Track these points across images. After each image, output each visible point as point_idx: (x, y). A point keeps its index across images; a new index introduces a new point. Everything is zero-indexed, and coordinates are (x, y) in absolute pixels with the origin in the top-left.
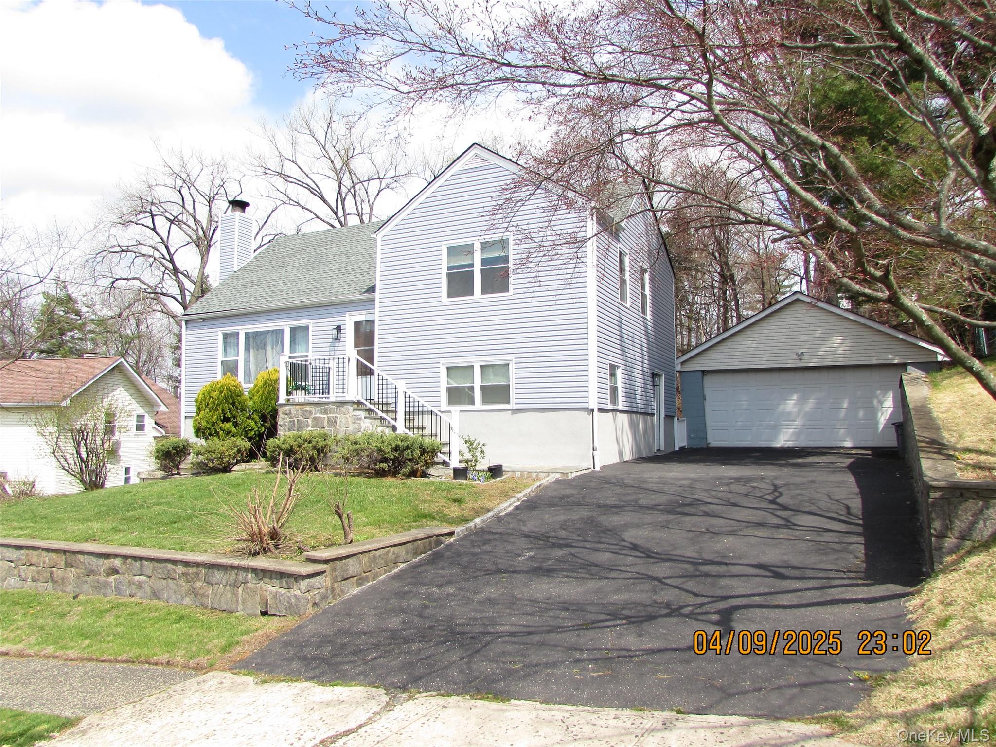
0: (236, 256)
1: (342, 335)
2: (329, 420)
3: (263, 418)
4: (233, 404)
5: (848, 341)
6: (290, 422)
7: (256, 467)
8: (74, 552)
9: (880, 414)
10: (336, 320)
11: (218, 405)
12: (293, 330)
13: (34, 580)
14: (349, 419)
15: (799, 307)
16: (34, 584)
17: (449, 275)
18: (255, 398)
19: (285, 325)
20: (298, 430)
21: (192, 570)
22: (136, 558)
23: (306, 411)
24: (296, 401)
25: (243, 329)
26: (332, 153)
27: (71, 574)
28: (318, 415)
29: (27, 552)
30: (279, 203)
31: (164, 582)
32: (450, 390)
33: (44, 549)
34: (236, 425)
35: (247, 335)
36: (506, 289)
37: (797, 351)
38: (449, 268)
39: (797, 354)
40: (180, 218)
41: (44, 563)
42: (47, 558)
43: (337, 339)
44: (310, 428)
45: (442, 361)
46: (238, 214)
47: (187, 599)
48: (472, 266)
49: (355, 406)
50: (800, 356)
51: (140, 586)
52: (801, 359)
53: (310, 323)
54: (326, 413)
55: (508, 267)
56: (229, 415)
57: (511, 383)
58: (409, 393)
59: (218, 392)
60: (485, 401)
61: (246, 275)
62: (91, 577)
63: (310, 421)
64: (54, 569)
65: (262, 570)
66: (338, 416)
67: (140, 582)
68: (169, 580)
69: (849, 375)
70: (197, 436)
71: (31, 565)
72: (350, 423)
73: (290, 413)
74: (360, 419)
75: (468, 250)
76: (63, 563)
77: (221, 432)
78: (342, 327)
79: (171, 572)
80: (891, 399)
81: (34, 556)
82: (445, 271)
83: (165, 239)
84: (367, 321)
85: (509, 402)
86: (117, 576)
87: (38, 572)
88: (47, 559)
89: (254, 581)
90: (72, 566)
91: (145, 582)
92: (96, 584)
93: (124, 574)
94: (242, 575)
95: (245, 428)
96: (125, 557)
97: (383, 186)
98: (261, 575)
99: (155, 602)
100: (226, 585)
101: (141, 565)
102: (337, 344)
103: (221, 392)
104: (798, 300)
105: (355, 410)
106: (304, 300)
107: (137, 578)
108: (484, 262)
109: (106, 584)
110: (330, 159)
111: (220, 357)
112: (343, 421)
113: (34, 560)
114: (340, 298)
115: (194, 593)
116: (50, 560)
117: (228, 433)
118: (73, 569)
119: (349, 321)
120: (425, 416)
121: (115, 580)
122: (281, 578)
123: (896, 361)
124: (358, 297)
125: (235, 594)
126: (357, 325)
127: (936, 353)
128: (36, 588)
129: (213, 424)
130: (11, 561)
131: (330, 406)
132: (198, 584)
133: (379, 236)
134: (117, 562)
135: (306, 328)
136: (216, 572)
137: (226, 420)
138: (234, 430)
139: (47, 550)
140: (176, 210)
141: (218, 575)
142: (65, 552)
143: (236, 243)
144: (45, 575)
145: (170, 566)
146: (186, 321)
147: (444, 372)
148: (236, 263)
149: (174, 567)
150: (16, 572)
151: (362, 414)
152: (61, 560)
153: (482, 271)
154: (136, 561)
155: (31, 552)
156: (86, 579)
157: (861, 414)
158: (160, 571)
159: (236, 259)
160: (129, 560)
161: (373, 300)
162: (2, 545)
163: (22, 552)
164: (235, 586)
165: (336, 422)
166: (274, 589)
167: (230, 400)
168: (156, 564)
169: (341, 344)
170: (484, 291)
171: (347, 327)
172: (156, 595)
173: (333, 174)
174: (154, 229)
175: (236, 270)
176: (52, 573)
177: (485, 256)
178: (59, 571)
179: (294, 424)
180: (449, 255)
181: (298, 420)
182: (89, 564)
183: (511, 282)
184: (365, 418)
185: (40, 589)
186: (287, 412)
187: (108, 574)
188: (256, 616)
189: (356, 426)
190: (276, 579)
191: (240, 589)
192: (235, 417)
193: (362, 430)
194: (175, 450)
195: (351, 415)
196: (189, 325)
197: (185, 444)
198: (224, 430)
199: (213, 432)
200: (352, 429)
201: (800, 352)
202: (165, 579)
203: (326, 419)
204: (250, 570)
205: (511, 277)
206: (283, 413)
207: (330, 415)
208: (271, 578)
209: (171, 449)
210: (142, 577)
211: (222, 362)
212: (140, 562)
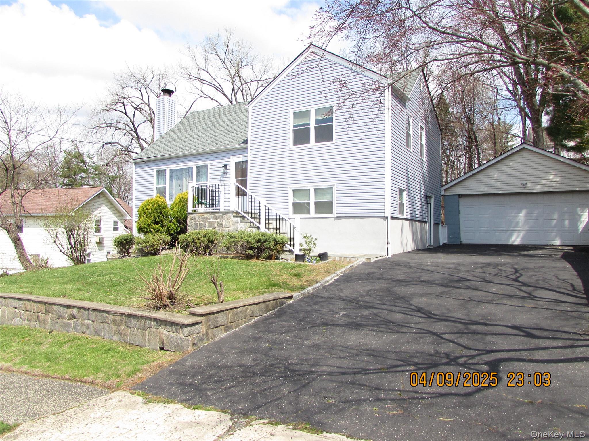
0: (165, 124)
1: (228, 171)
3: (179, 222)
4: (161, 213)
5: (559, 175)
6: (195, 224)
7: (175, 252)
8: (50, 304)
9: (579, 224)
10: (224, 162)
11: (151, 213)
12: (198, 167)
13: (28, 320)
14: (231, 223)
15: (524, 153)
16: (29, 322)
17: (294, 131)
18: (174, 209)
19: (193, 165)
20: (199, 229)
21: (118, 318)
22: (85, 309)
23: (204, 217)
24: (199, 211)
25: (168, 168)
26: (229, 65)
27: (49, 317)
28: (212, 220)
29: (25, 302)
30: (198, 96)
31: (102, 325)
32: (295, 205)
33: (33, 301)
34: (162, 226)
35: (171, 171)
36: (330, 138)
37: (522, 182)
38: (295, 126)
39: (522, 183)
40: (140, 106)
41: (34, 310)
42: (36, 306)
43: (224, 173)
44: (207, 228)
45: (290, 186)
46: (167, 97)
47: (116, 337)
48: (309, 124)
49: (235, 214)
50: (525, 185)
51: (88, 327)
52: (525, 188)
53: (208, 163)
54: (216, 219)
55: (332, 125)
56: (158, 220)
57: (334, 200)
58: (268, 206)
59: (151, 206)
60: (317, 211)
61: (172, 135)
62: (60, 320)
63: (207, 224)
64: (40, 314)
65: (160, 320)
66: (224, 221)
67: (88, 324)
68: (105, 324)
69: (557, 197)
70: (139, 233)
71: (27, 311)
72: (231, 225)
73: (195, 219)
74: (238, 222)
75: (306, 114)
76: (44, 311)
77: (153, 231)
78: (228, 166)
79: (106, 319)
80: (587, 214)
81: (28, 305)
82: (292, 128)
83: (132, 119)
84: (243, 162)
85: (332, 212)
86: (75, 320)
87: (31, 316)
89: (156, 327)
90: (49, 313)
91: (91, 325)
92: (63, 324)
93: (79, 318)
94: (148, 322)
95: (168, 228)
96: (79, 308)
97: (259, 85)
98: (159, 323)
99: (97, 337)
100: (139, 328)
101: (89, 314)
102: (225, 176)
103: (153, 206)
104: (524, 148)
105: (234, 217)
106: (205, 149)
107: (86, 321)
108: (317, 122)
109: (69, 325)
110: (228, 69)
111: (155, 185)
112: (227, 224)
113: (28, 308)
114: (227, 147)
115: (120, 333)
116: (37, 308)
117: (158, 231)
118: (50, 315)
119: (232, 161)
120: (278, 221)
121: (74, 322)
122: (172, 326)
124: (237, 146)
125: (144, 335)
126: (237, 163)
128: (30, 325)
129: (149, 225)
130: (16, 308)
131: (219, 214)
132: (122, 327)
133: (250, 107)
134: (75, 311)
135: (206, 166)
136: (133, 320)
137: (156, 223)
138: (161, 229)
139: (36, 302)
140: (138, 102)
141: (134, 322)
142: (45, 303)
143: (165, 115)
144: (34, 317)
145: (105, 315)
146: (135, 163)
147: (291, 193)
148: (165, 128)
149: (107, 315)
150: (18, 315)
151: (239, 219)
152: (43, 308)
153: (316, 128)
154: (85, 310)
155: (27, 302)
156: (57, 320)
157: (567, 222)
158: (99, 317)
159: (165, 126)
160: (82, 310)
161: (246, 148)
162: (1, 297)
163: (22, 302)
164: (144, 329)
165: (222, 224)
166: (167, 333)
167: (159, 211)
168: (97, 313)
169: (227, 176)
170: (317, 141)
171: (231, 165)
172: (97, 333)
173: (229, 78)
174: (125, 113)
175: (165, 132)
176: (38, 316)
177: (319, 118)
178: (42, 315)
179: (197, 225)
180: (294, 118)
181: (199, 223)
182: (59, 311)
183: (334, 134)
184: (241, 222)
185: (32, 326)
186: (193, 218)
187: (70, 319)
188: (156, 350)
189: (235, 227)
190: (169, 326)
191: (147, 332)
192: (162, 221)
193: (239, 229)
194: (126, 241)
195: (231, 220)
196: (137, 166)
197: (132, 237)
198: (155, 229)
199: (149, 230)
200: (232, 229)
201: (524, 182)
202: (102, 323)
203: (217, 222)
204: (153, 320)
205: (334, 131)
206: (191, 219)
207: (219, 220)
208: (166, 325)
209: (123, 241)
210: (89, 321)
211: (156, 188)
212: (87, 311)
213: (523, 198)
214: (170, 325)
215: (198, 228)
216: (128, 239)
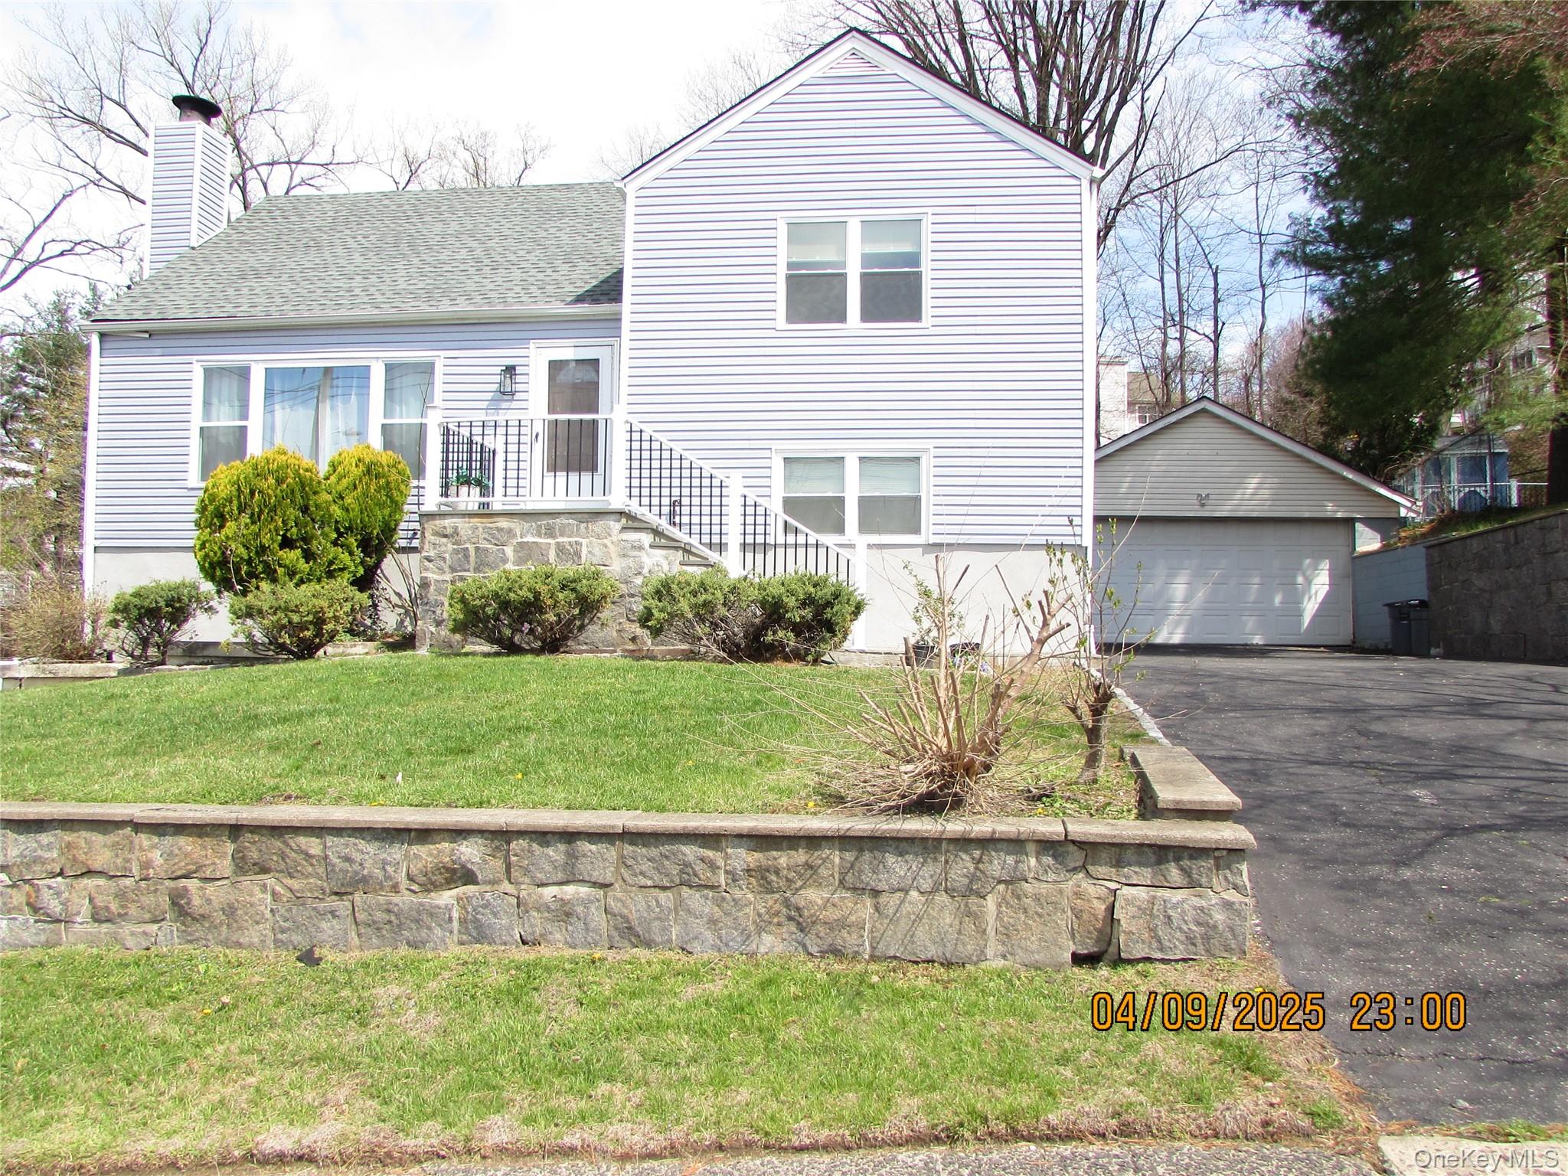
0: (195, 216)
1: (519, 387)
2: (560, 548)
3: (365, 545)
4: (305, 510)
5: (1272, 480)
6: (456, 552)
7: (353, 650)
9: (1306, 598)
10: (507, 355)
12: (390, 368)
13: (99, 917)
14: (612, 549)
15: (1204, 422)
16: (105, 928)
17: (789, 278)
18: (348, 500)
19: (376, 360)
20: (477, 570)
21: (783, 859)
22: (543, 836)
23: (500, 530)
24: (462, 507)
25: (259, 362)
27: (258, 893)
28: (529, 539)
29: (69, 837)
31: (666, 896)
32: (790, 503)
33: (138, 827)
34: (308, 556)
35: (272, 374)
36: (915, 314)
37: (1199, 492)
38: (790, 266)
39: (1199, 495)
41: (146, 865)
42: (155, 852)
43: (505, 394)
44: (509, 566)
45: (775, 445)
46: (199, 125)
47: (768, 939)
48: (843, 265)
49: (624, 522)
50: (1202, 501)
51: (564, 913)
52: (1203, 505)
53: (438, 357)
54: (552, 536)
55: (919, 275)
56: (294, 533)
57: (923, 494)
59: (271, 481)
60: (867, 526)
62: (358, 898)
63: (509, 551)
64: (192, 884)
65: (1080, 844)
66: (584, 542)
67: (563, 902)
68: (686, 891)
69: (1268, 533)
70: (211, 581)
71: (89, 873)
72: (614, 555)
73: (456, 532)
74: (640, 548)
75: (832, 232)
76: (226, 866)
77: (280, 571)
78: (519, 370)
79: (699, 867)
80: (1326, 572)
81: (100, 850)
82: (782, 271)
84: (577, 361)
85: (918, 531)
86: (470, 889)
87: (121, 895)
88: (157, 857)
89: (1051, 876)
90: (265, 870)
91: (586, 903)
92: (379, 916)
93: (498, 882)
94: (998, 864)
95: (331, 563)
96: (502, 836)
98: (1076, 857)
100: (934, 890)
101: (572, 856)
102: (505, 405)
103: (279, 481)
104: (1204, 411)
105: (624, 529)
106: (424, 309)
107: (549, 892)
108: (868, 259)
109: (422, 917)
111: (197, 421)
112: (597, 551)
113: (102, 859)
114: (516, 309)
115: (799, 920)
116: (169, 856)
117: (292, 573)
118: (269, 880)
119: (537, 358)
121: (462, 898)
122: (1161, 861)
123: (1339, 515)
124: (560, 309)
125: (975, 917)
126: (555, 366)
127: (1398, 504)
128: (117, 939)
129: (262, 550)
131: (563, 520)
132: (815, 895)
134: (470, 852)
135: (429, 369)
136: (891, 859)
137: (287, 543)
138: (303, 566)
139: (158, 829)
141: (897, 867)
142: (235, 830)
143: (196, 188)
144: (147, 900)
145: (690, 851)
146: (103, 336)
147: (778, 466)
148: (192, 229)
149: (710, 853)
150: (18, 898)
151: (646, 539)
152: (220, 856)
153: (863, 276)
154: (545, 844)
155: (85, 836)
156: (333, 902)
158: (646, 866)
159: (195, 225)
160: (520, 843)
161: (617, 319)
163: (45, 838)
164: (972, 890)
165: (578, 554)
166: (1141, 893)
167: (299, 501)
168: (628, 849)
169: (514, 404)
170: (867, 315)
171: (531, 370)
172: (630, 933)
175: (195, 244)
176: (179, 894)
177: (868, 250)
178: (210, 888)
179: (467, 557)
180: (790, 240)
181: (477, 549)
182: (347, 859)
183: (927, 302)
184: (651, 546)
185: (130, 942)
186: (449, 531)
187: (431, 886)
188: (1058, 968)
189: (630, 562)
190: (1140, 864)
191: (991, 902)
192: (306, 539)
193: (645, 571)
194: (172, 607)
195: (615, 539)
196: (107, 345)
197: (193, 593)
198: (285, 566)
199: (260, 568)
200: (618, 569)
201: (1204, 493)
202: (664, 888)
203: (553, 547)
204: (1031, 848)
205: (927, 293)
206: (436, 534)
207: (560, 540)
208: (1119, 864)
209: (162, 604)
210: (570, 890)
211: (201, 428)
212: (562, 847)
213: (1194, 530)
214: (1153, 859)
215: (472, 564)
216: (179, 600)
